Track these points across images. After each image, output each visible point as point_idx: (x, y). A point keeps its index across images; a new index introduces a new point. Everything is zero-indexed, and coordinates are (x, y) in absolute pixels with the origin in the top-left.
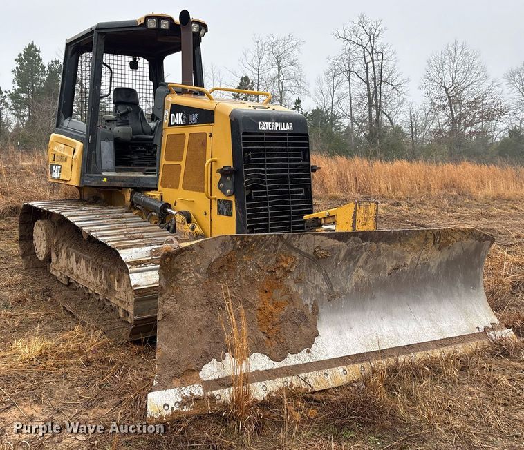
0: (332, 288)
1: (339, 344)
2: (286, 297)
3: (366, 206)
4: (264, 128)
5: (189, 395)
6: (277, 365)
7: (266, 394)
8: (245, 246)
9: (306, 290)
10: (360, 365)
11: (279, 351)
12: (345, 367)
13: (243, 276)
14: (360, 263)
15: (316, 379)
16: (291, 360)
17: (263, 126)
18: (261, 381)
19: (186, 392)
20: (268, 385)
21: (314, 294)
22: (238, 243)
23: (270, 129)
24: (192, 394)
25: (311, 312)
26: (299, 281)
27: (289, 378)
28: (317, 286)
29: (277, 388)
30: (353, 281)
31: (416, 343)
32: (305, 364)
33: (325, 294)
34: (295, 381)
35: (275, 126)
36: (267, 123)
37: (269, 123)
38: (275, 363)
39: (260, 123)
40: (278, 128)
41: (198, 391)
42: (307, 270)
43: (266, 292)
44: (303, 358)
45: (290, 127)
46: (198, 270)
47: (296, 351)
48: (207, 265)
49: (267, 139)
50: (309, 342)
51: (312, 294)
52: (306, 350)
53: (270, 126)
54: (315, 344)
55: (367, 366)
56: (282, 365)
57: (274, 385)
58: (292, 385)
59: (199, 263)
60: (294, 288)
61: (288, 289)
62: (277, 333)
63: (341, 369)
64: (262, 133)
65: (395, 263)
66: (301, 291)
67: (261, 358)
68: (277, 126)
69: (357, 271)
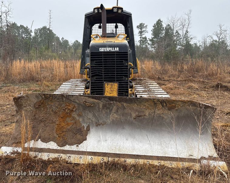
0: (98, 120)
1: (95, 146)
2: (73, 121)
3: (112, 85)
4: (102, 51)
5: (16, 151)
6: (59, 148)
7: (47, 158)
8: (47, 98)
9: (83, 120)
10: (102, 157)
11: (62, 143)
12: (93, 157)
13: (51, 110)
14: (114, 111)
15: (74, 158)
16: (67, 148)
17: (102, 50)
18: (48, 153)
19: (15, 150)
20: (50, 155)
21: (88, 122)
22: (43, 96)
23: (105, 51)
24: (17, 151)
25: (85, 129)
26: (79, 115)
27: (62, 155)
28: (89, 119)
29: (54, 157)
30: (111, 119)
31: (143, 155)
32: (73, 151)
33: (94, 123)
34: (63, 156)
35: (108, 49)
36: (104, 48)
37: (105, 48)
38: (59, 147)
39: (100, 48)
40: (110, 50)
41: (20, 150)
42: (83, 111)
43: (62, 118)
44: (74, 148)
45: (117, 49)
46: (30, 106)
47: (71, 144)
48: (33, 104)
49: (104, 55)
50: (80, 142)
51: (87, 122)
52: (77, 145)
53: (105, 49)
54: (82, 144)
55: (106, 159)
56: (61, 149)
57: (53, 156)
58: (62, 157)
59: (29, 103)
60: (77, 118)
61: (74, 118)
62: (64, 136)
63: (90, 157)
64: (101, 52)
65: (137, 113)
66: (81, 120)
67: (53, 144)
68: (109, 49)
69: (113, 114)
